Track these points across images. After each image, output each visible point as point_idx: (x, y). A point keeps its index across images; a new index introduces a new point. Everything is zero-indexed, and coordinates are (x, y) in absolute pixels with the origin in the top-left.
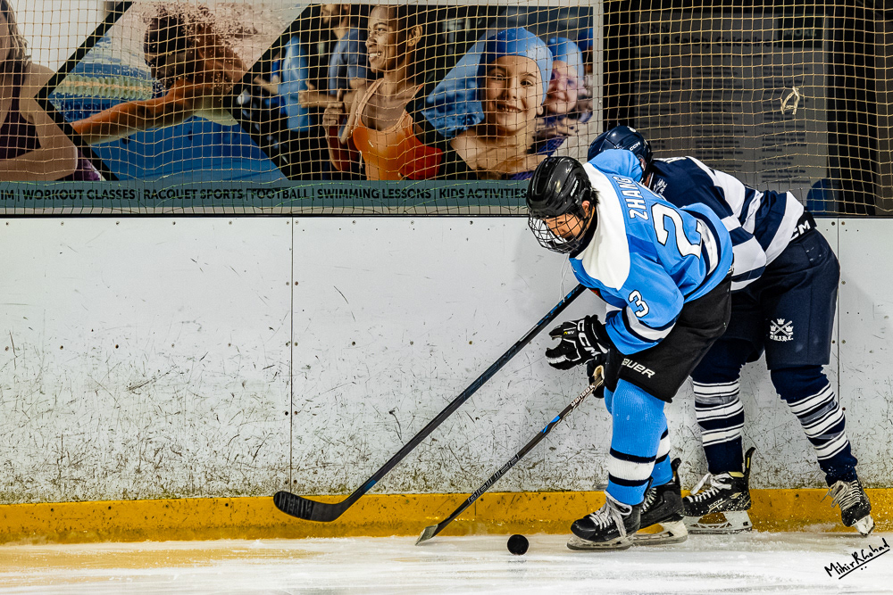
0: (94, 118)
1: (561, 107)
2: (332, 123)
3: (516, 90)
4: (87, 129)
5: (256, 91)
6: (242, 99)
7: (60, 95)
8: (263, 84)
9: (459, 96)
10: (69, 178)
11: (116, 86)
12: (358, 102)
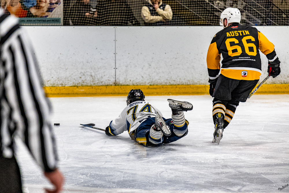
1: (54, 2)
2: (3, 5)
12: (9, 0)
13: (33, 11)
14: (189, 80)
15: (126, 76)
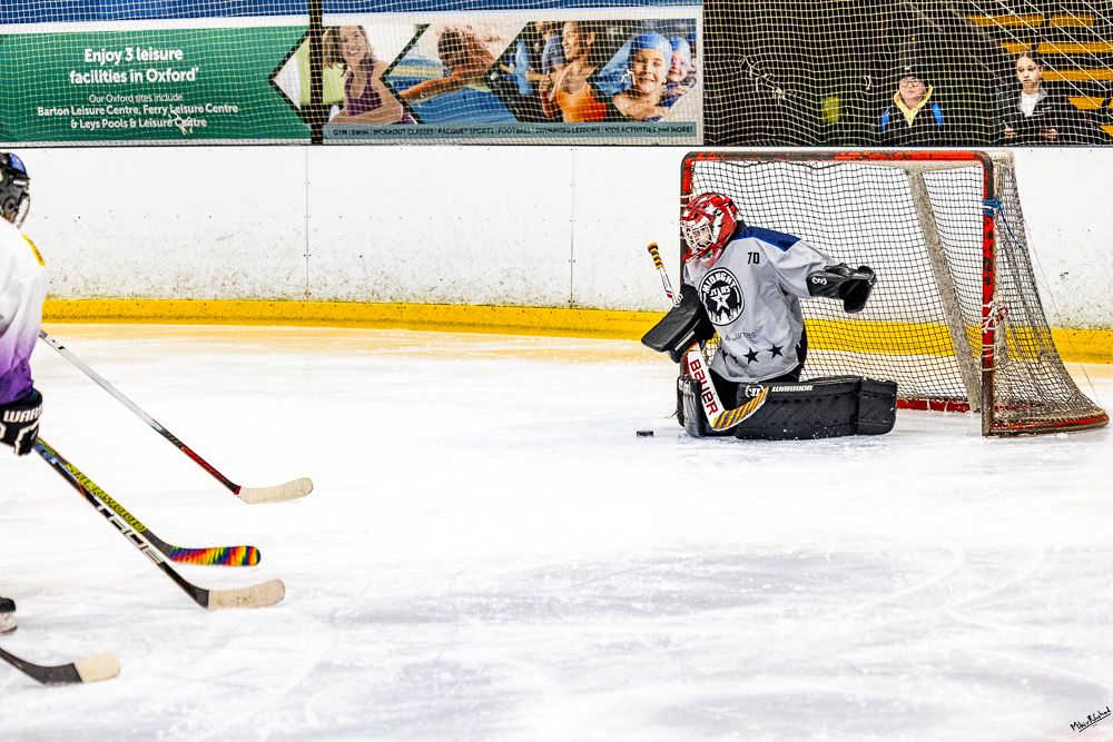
0: (412, 88)
1: (676, 78)
2: (545, 90)
3: (650, 68)
4: (408, 96)
5: (500, 72)
6: (493, 77)
7: (393, 78)
8: (504, 68)
9: (616, 73)
10: (399, 123)
11: (424, 71)
12: (559, 77)
13: (622, 104)
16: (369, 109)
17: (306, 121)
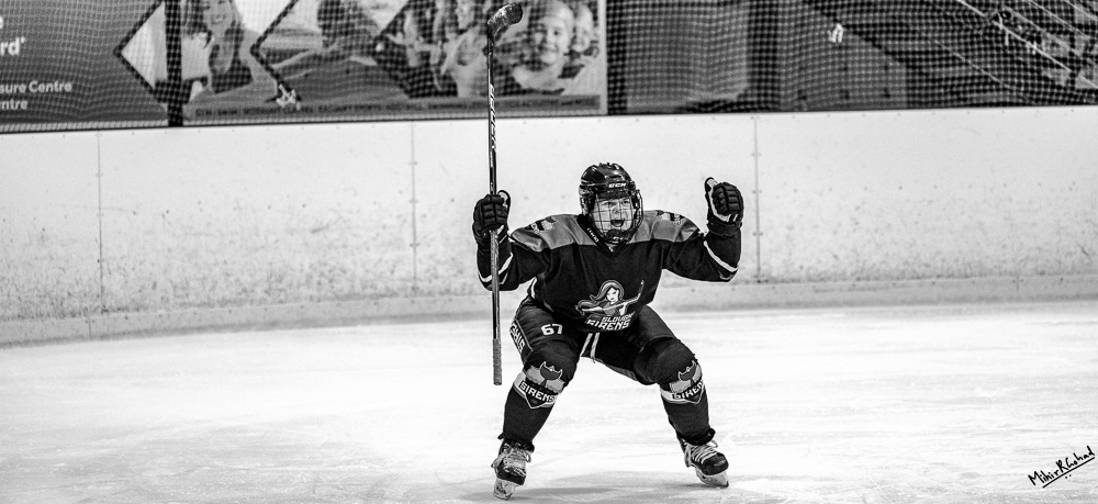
1: (579, 48)
2: (437, 62)
3: (551, 37)
5: (387, 43)
6: (379, 48)
7: (264, 49)
8: (391, 38)
9: (515, 42)
11: (300, 42)
12: (452, 48)
13: (522, 76)
14: (969, 264)
15: (790, 254)
16: (236, 85)
17: (159, 100)
